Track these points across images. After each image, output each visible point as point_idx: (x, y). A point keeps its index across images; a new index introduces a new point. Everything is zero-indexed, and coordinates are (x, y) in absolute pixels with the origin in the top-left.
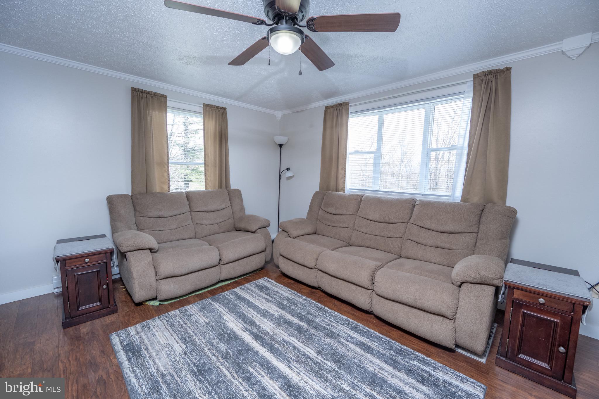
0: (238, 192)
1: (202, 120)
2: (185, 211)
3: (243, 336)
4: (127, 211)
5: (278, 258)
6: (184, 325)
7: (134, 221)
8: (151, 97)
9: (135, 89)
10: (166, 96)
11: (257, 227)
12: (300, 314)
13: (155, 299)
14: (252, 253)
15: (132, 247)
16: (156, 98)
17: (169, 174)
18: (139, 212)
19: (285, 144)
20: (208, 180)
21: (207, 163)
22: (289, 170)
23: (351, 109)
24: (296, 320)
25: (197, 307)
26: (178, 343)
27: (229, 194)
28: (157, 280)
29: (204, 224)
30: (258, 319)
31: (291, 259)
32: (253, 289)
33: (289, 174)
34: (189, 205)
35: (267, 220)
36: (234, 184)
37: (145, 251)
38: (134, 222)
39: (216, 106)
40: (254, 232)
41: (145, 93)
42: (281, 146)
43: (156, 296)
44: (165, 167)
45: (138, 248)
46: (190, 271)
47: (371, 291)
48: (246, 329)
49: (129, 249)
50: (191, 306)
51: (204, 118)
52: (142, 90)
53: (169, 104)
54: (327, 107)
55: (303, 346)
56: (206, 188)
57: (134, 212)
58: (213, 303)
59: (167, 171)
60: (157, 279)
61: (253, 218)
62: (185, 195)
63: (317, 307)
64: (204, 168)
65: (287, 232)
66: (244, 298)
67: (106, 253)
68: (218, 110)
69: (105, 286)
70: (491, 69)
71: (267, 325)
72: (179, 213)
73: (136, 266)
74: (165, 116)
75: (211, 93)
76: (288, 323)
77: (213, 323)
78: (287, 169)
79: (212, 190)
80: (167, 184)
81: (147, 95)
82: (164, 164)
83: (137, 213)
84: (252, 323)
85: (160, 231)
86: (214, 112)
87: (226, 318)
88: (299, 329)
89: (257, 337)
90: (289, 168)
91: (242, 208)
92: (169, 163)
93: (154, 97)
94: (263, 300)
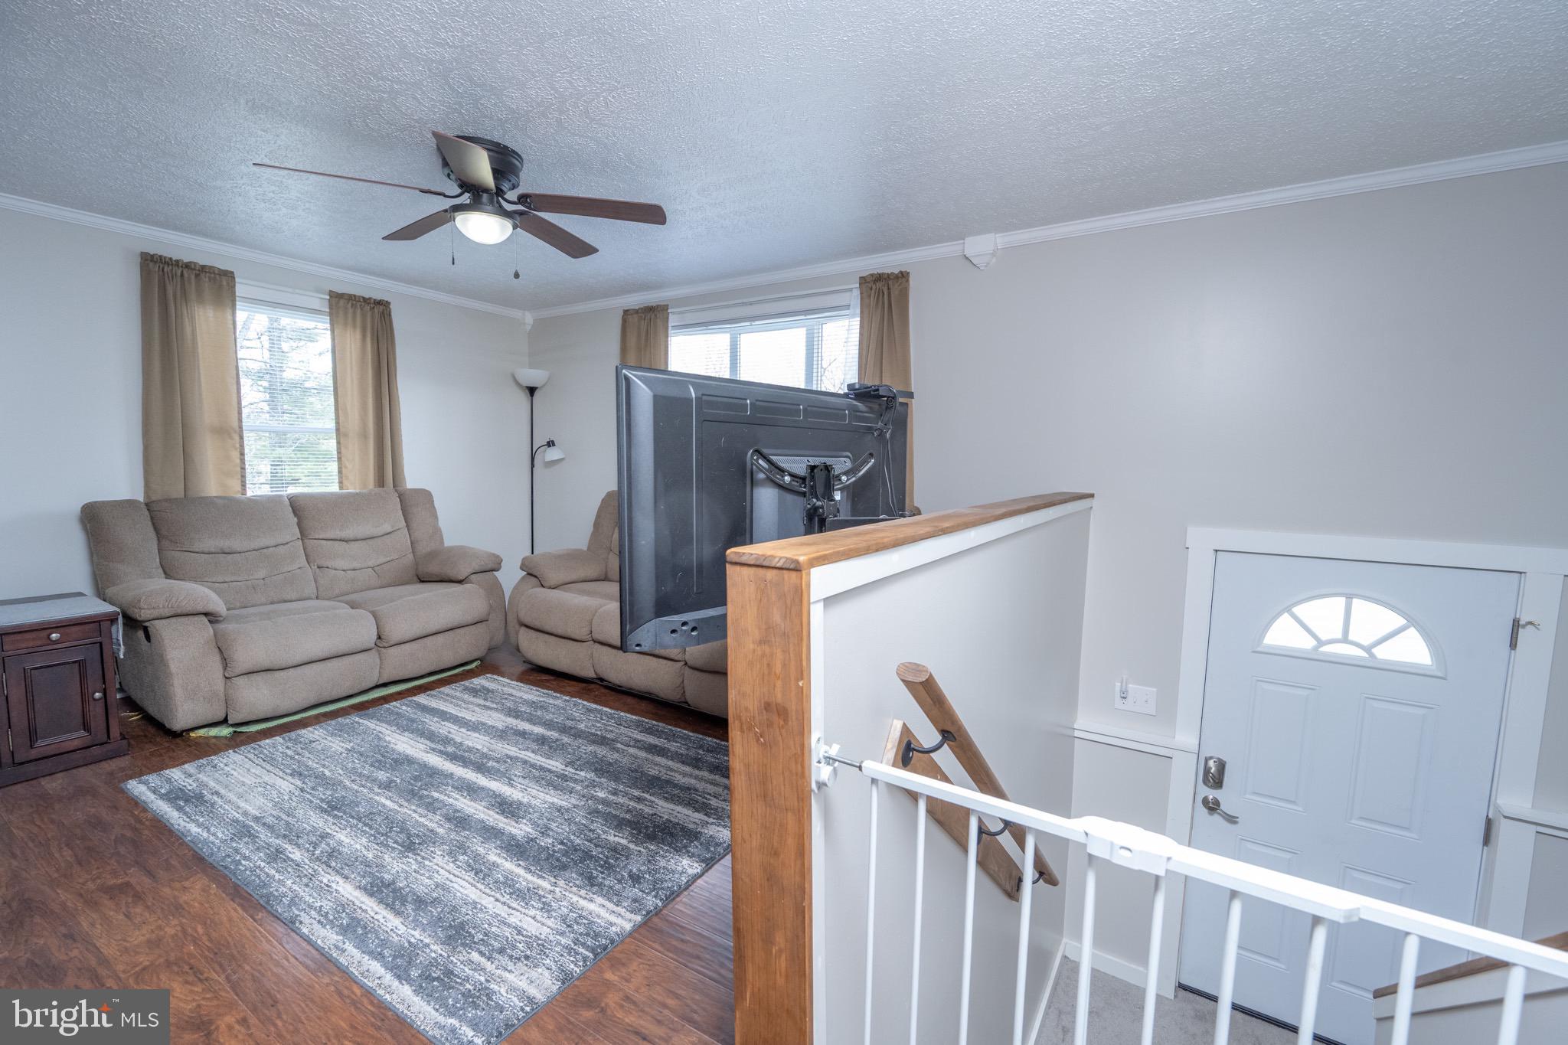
0: (425, 496)
1: (328, 326)
2: (288, 538)
3: (425, 759)
4: (140, 538)
5: (517, 633)
6: (297, 757)
7: (158, 560)
8: (193, 277)
9: (152, 256)
10: (232, 273)
11: (471, 571)
12: (551, 721)
13: (224, 721)
14: (455, 624)
15: (164, 607)
16: (207, 279)
17: (242, 454)
18: (171, 541)
19: (542, 387)
20: (346, 467)
21: (342, 429)
22: (554, 445)
23: (673, 320)
24: (538, 730)
25: (326, 729)
26: (284, 779)
27: (401, 501)
28: (226, 678)
29: (338, 568)
30: (458, 734)
31: (541, 629)
32: (458, 694)
33: (552, 454)
34: (299, 525)
35: (494, 554)
36: (414, 477)
37: (196, 618)
38: (158, 564)
39: (363, 298)
40: (460, 582)
41: (178, 266)
42: (532, 391)
43: (224, 716)
44: (231, 438)
45: (179, 611)
46: (306, 659)
47: (683, 663)
48: (434, 750)
49: (156, 613)
50: (310, 729)
51: (332, 325)
52: (171, 259)
53: (240, 290)
54: (627, 310)
55: (544, 760)
56: (341, 488)
57: (155, 542)
58: (361, 721)
59: (238, 446)
60: (227, 675)
61: (462, 552)
62: (287, 502)
63: (587, 709)
64: (335, 441)
65: (536, 577)
66: (434, 708)
67: (99, 622)
68: (367, 308)
69: (97, 695)
70: (880, 272)
71: (477, 741)
72: (273, 543)
73: (176, 648)
74: (230, 317)
75: (349, 268)
76: (523, 734)
77: (363, 749)
78: (548, 443)
79: (358, 491)
80: (240, 477)
81: (182, 272)
82: (231, 433)
83: (165, 543)
84: (447, 741)
85: (225, 584)
86: (359, 311)
87: (390, 739)
88: (542, 740)
89: (453, 758)
90: (553, 442)
91: (437, 532)
92: (244, 428)
93: (202, 275)
94: (476, 709)
